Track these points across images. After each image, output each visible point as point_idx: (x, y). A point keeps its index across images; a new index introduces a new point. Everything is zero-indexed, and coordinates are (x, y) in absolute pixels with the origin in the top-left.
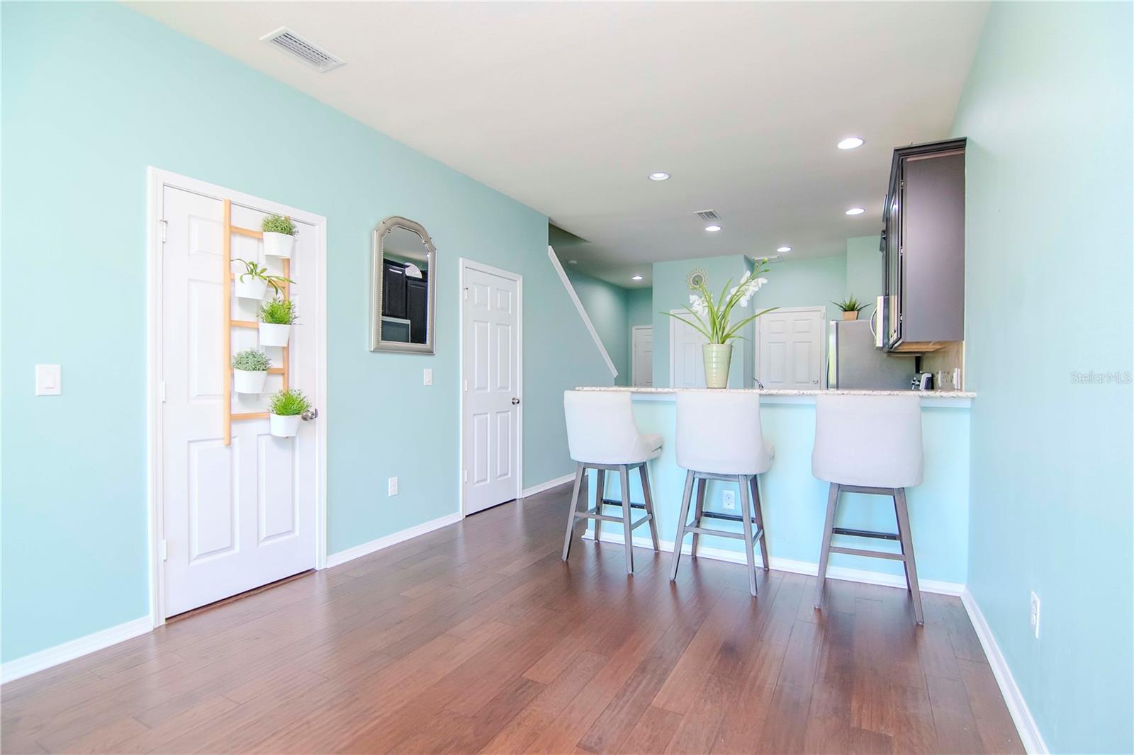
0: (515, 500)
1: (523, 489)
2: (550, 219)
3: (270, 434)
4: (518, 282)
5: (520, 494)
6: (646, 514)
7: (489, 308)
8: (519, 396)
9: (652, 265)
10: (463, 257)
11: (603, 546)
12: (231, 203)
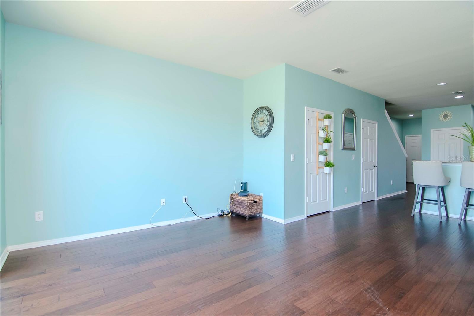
0: (374, 200)
1: (377, 196)
2: (385, 100)
3: (324, 172)
4: (376, 124)
5: (376, 198)
6: (444, 204)
7: (368, 134)
8: (376, 164)
9: (421, 111)
10: (362, 118)
11: (423, 215)
12: (318, 113)
